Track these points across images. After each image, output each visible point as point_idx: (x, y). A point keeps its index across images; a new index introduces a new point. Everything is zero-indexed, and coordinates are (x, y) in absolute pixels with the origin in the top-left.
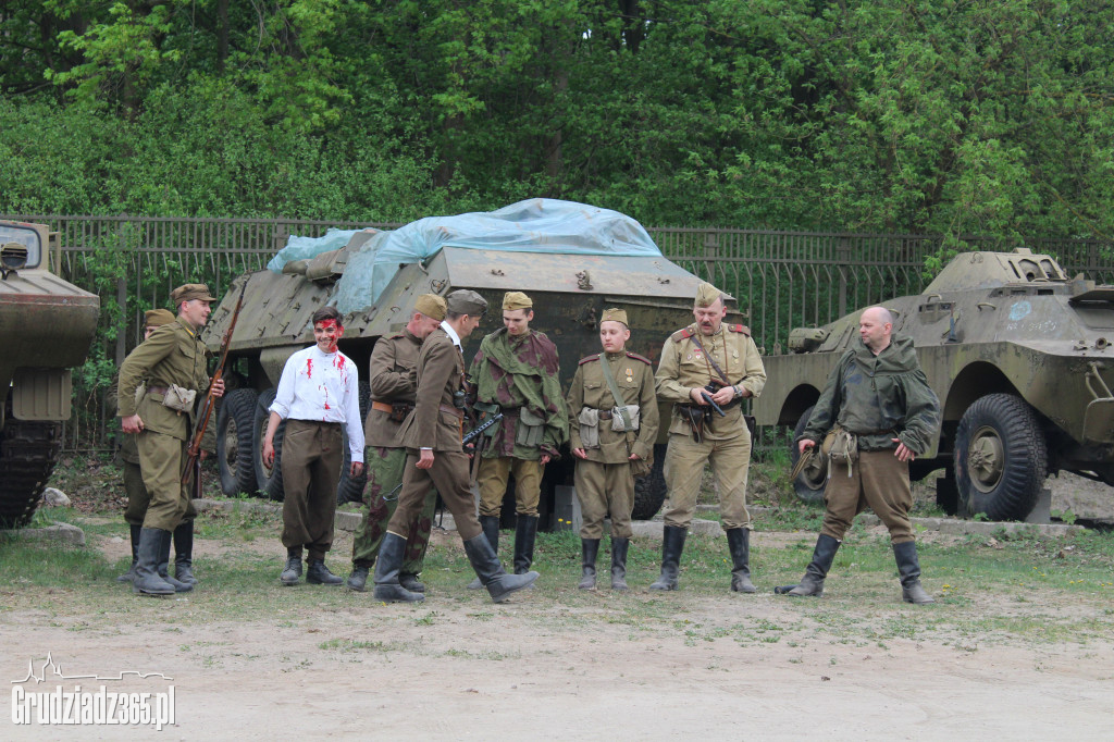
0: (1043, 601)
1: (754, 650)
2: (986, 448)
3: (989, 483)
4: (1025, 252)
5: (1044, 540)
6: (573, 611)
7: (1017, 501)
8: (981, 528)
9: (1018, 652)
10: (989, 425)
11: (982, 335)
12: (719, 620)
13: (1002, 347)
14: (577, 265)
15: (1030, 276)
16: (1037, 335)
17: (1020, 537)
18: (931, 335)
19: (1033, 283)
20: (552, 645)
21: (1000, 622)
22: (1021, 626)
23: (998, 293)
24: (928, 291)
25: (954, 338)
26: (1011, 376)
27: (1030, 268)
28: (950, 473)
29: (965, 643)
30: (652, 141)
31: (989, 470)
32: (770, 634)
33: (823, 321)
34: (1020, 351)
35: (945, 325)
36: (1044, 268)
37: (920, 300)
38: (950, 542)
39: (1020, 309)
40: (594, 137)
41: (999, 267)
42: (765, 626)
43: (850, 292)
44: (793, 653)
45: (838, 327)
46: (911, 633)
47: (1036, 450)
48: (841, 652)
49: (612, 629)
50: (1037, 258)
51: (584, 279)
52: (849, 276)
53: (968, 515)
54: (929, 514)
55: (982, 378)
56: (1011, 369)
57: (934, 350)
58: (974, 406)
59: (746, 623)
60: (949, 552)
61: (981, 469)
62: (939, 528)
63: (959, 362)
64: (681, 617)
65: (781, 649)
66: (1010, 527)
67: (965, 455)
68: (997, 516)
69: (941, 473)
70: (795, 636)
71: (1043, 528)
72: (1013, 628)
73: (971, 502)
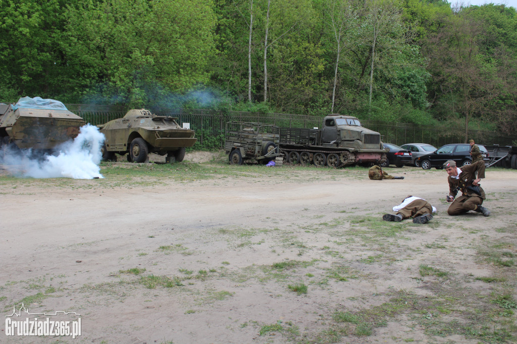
0: (147, 178)
1: (87, 190)
2: (136, 148)
3: (137, 155)
4: (144, 110)
5: (148, 166)
6: (49, 184)
7: (143, 159)
8: (135, 164)
9: (140, 188)
10: (137, 144)
11: (135, 126)
12: (80, 185)
13: (139, 128)
14: (49, 112)
15: (145, 114)
16: (146, 126)
17: (143, 166)
18: (125, 126)
19: (145, 116)
20: (43, 191)
21: (137, 183)
22: (141, 183)
23: (138, 118)
24: (124, 117)
25: (129, 127)
26: (141, 134)
27: (145, 113)
28: (130, 154)
29: (130, 187)
30: (68, 86)
31: (137, 153)
32: (90, 187)
33: (104, 123)
34: (142, 129)
35: (127, 124)
36: (147, 113)
37: (123, 119)
38: (129, 167)
39: (142, 121)
40: (55, 85)
41: (139, 112)
42: (89, 185)
43: (109, 117)
44: (95, 191)
45: (106, 125)
46: (119, 185)
47: (146, 149)
48: (105, 190)
49: (57, 187)
50: (146, 111)
51: (50, 115)
52: (109, 114)
53: (133, 162)
54: (125, 162)
55: (135, 135)
56: (141, 133)
57: (125, 129)
58: (134, 140)
59: (86, 185)
60: (129, 169)
61: (135, 153)
62: (127, 165)
63: (130, 131)
64: (72, 184)
65: (92, 190)
66: (141, 164)
67: (132, 150)
68: (138, 162)
69: (128, 154)
70: (95, 187)
71: (147, 164)
72: (140, 184)
73: (133, 159)
